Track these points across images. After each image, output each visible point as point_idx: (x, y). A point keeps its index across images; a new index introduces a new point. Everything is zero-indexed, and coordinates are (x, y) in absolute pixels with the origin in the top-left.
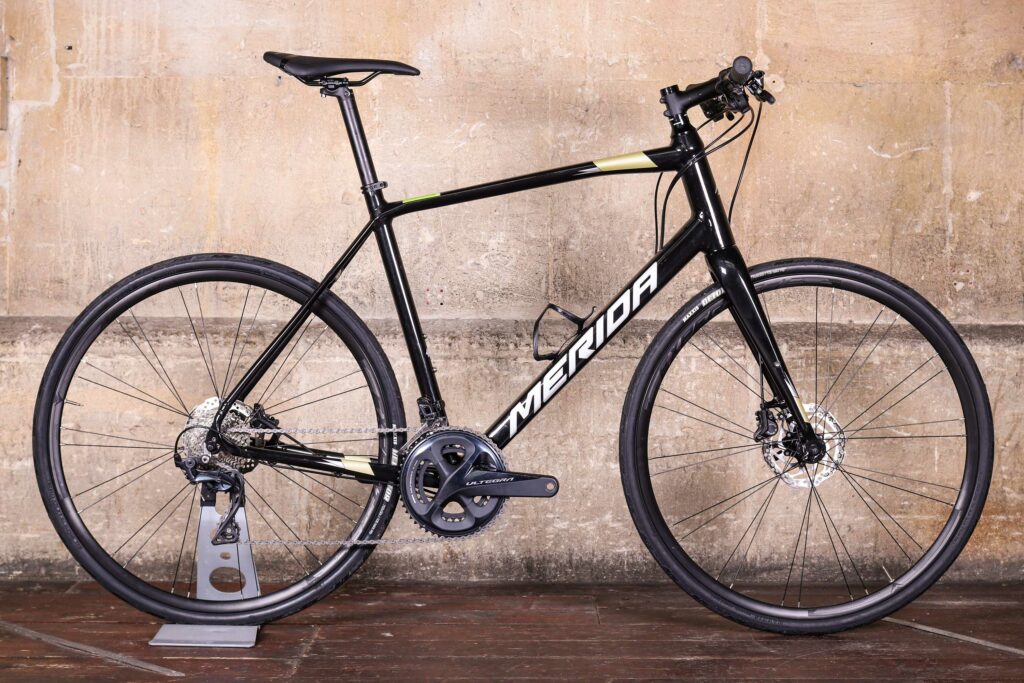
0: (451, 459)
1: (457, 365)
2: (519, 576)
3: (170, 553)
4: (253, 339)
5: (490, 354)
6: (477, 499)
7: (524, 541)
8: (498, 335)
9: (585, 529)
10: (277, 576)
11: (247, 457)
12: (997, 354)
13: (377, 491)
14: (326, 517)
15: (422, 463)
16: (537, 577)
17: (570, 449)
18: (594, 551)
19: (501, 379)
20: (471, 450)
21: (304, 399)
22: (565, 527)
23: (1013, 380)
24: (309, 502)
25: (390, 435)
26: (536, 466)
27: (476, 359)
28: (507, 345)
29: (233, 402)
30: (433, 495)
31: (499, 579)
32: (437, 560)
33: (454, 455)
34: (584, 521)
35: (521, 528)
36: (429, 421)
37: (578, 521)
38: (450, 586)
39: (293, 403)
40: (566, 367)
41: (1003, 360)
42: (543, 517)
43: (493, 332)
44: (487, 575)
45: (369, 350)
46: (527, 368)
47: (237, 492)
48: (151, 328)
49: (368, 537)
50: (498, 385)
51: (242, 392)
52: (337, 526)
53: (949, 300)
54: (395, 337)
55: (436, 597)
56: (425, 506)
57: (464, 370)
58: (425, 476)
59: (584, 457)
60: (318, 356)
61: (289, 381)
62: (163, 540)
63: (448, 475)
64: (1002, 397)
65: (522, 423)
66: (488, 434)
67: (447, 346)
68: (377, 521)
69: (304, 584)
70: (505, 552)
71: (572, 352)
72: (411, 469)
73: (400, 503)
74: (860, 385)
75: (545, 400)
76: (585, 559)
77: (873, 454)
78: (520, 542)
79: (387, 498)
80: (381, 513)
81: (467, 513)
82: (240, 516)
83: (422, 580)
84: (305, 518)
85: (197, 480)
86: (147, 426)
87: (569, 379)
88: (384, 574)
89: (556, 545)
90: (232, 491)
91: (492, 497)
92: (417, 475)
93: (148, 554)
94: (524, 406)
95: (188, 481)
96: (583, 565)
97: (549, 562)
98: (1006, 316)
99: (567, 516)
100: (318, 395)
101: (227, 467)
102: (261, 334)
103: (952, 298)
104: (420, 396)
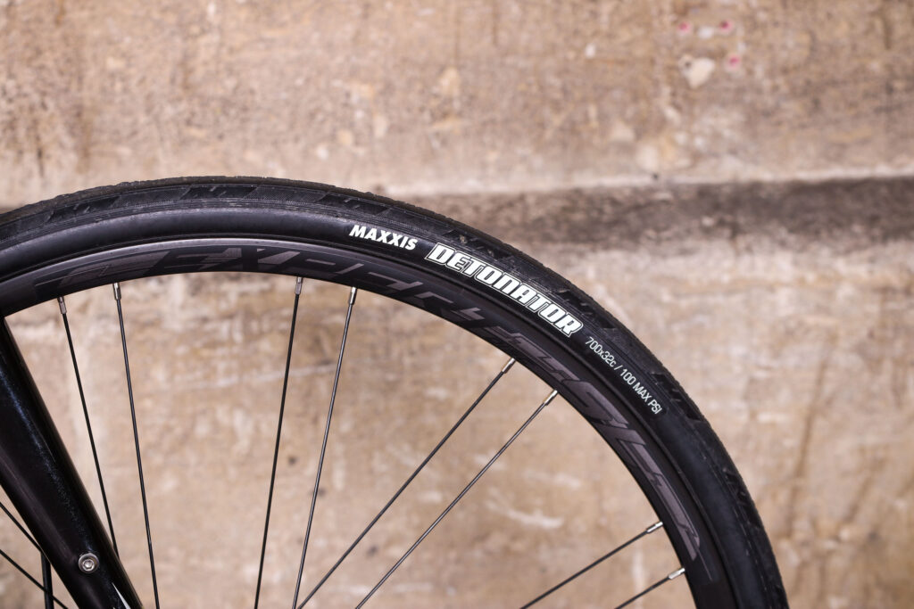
12: (811, 277)
23: (860, 350)
41: (830, 294)
53: (671, 113)
64: (829, 402)
74: (407, 388)
77: (453, 583)
98: (838, 152)
103: (677, 107)
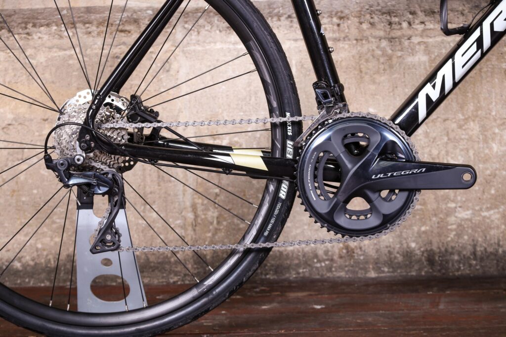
0: (354, 149)
1: (347, 46)
2: (420, 269)
3: (51, 257)
4: (127, 28)
5: (382, 33)
6: (384, 193)
7: (425, 232)
8: (389, 13)
9: (489, 218)
10: (163, 277)
11: (125, 156)
13: (272, 188)
14: (213, 213)
15: (322, 154)
16: (439, 271)
17: (471, 133)
18: (499, 241)
19: (395, 60)
20: (376, 139)
21: (185, 89)
22: (469, 217)
24: (194, 199)
25: (284, 125)
26: (435, 152)
27: (367, 39)
28: (400, 24)
29: (107, 94)
30: (335, 190)
31: (400, 273)
32: (333, 255)
33: (357, 144)
34: (488, 209)
35: (421, 219)
36: (328, 108)
37: (481, 210)
38: (348, 283)
39: (173, 93)
40: (480, 41)
42: (444, 207)
43: (384, 10)
44: (386, 270)
45: (256, 30)
46: (422, 47)
47: (116, 194)
48: (20, 21)
49: (262, 239)
50: (391, 67)
51: (117, 83)
52: (225, 223)
54: (279, 20)
55: (334, 296)
56: (327, 203)
57: (354, 52)
58: (325, 169)
59: (486, 141)
60: (198, 43)
61: (168, 71)
62: (42, 244)
63: (351, 167)
65: (432, 106)
66: (394, 119)
67: (336, 27)
68: (272, 221)
69: (194, 293)
70: (405, 245)
71: (486, 25)
72: (309, 163)
73: (298, 201)
75: (457, 80)
76: (490, 250)
78: (420, 234)
79: (283, 195)
80: (276, 212)
81: (373, 209)
82: (120, 220)
83: (318, 277)
84: (190, 216)
85: (71, 182)
86: (20, 124)
87: (483, 55)
88: (276, 272)
89: (459, 235)
90: (110, 194)
91: (401, 190)
92: (316, 169)
93: (27, 258)
94: (434, 86)
95: (61, 184)
96: (488, 257)
97: (452, 254)
99: (470, 205)
100: (198, 83)
101: (102, 167)
102: (136, 21)
104: (315, 79)
